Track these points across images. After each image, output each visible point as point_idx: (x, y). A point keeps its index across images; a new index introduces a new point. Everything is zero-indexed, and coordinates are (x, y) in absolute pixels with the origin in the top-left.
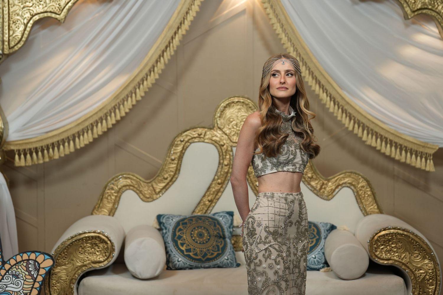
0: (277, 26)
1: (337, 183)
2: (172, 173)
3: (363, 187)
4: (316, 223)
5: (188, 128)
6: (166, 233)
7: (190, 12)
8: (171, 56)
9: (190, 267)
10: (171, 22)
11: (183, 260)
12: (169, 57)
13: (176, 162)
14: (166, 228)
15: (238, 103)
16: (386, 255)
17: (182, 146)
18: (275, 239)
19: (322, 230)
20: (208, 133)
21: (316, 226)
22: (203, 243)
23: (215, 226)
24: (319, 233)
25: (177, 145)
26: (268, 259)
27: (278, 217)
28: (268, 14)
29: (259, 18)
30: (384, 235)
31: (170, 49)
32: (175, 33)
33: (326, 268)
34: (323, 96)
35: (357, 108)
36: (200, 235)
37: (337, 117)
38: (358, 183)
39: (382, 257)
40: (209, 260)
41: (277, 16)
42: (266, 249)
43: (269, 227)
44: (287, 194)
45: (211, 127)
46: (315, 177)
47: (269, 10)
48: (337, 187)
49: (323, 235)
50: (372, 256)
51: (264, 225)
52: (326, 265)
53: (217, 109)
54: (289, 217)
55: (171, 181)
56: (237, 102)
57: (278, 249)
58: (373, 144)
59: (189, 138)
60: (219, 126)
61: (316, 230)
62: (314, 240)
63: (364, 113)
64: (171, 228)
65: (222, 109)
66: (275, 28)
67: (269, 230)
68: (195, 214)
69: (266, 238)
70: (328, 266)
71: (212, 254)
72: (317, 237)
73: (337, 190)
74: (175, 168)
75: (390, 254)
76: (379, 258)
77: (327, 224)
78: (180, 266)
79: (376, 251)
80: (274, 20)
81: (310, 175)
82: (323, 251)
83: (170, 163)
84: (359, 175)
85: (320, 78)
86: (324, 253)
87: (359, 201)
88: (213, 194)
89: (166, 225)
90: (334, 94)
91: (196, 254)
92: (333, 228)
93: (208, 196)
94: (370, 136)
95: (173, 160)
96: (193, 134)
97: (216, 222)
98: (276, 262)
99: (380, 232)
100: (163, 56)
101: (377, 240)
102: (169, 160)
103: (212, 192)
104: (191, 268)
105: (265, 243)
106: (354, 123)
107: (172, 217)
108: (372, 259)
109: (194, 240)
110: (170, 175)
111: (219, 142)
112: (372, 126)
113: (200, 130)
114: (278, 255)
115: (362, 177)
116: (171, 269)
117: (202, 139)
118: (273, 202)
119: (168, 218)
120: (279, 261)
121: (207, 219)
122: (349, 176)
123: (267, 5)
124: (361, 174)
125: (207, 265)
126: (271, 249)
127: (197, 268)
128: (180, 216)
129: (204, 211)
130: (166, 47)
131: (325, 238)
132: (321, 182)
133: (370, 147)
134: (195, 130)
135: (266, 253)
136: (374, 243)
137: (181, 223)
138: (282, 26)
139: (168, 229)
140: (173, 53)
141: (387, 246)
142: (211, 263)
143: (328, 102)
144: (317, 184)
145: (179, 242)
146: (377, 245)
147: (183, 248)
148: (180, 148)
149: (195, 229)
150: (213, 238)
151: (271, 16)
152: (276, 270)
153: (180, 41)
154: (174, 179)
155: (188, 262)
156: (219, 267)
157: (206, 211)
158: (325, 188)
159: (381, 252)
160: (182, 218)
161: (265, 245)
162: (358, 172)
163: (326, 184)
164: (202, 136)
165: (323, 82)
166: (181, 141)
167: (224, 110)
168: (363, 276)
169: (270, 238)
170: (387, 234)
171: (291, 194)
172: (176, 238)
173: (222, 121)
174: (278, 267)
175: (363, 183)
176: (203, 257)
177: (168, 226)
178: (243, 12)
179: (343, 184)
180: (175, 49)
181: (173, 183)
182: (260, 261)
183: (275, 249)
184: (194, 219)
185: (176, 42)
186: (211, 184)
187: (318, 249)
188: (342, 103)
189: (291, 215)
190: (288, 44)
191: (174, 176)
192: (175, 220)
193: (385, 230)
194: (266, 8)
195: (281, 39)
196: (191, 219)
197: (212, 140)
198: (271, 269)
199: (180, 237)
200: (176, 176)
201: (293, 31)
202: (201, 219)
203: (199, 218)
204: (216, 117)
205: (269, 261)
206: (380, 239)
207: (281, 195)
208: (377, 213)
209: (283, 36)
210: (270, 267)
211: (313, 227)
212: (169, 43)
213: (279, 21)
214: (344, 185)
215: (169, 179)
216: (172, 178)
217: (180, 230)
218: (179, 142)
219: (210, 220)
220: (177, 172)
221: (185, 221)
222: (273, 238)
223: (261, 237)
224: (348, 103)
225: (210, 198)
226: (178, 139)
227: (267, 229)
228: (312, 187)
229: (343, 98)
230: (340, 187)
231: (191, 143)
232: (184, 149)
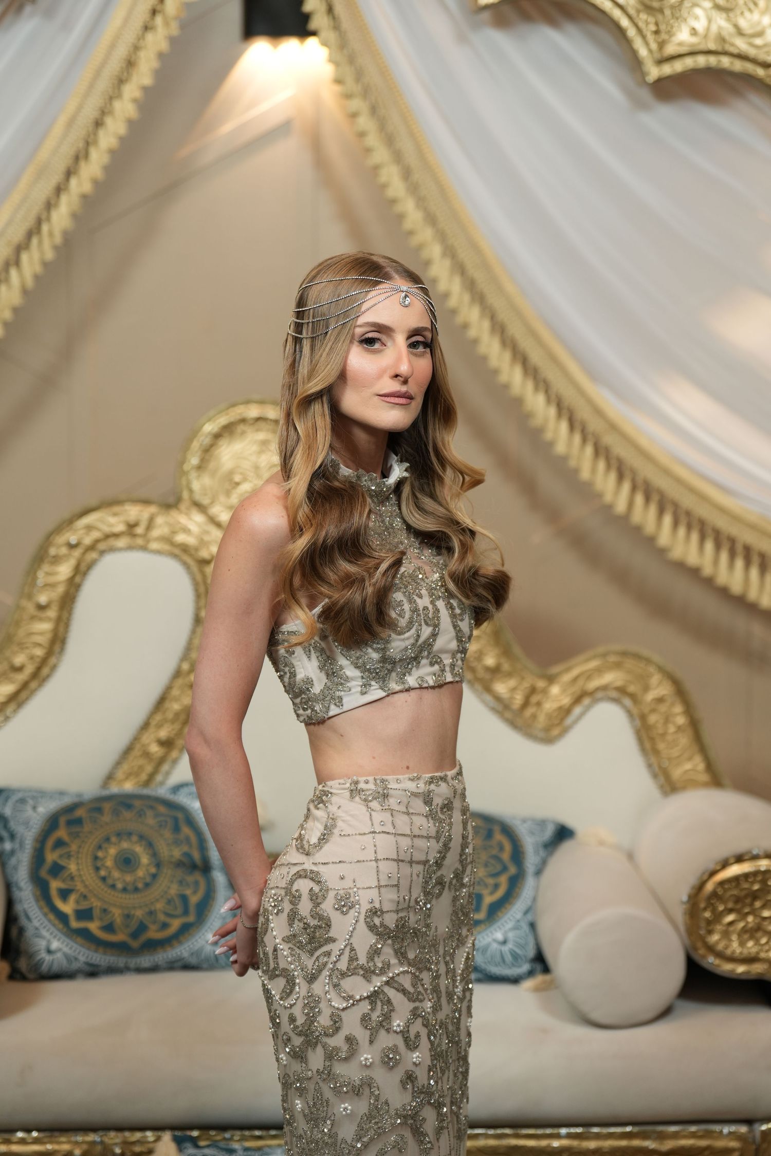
0: (391, 176)
1: (576, 689)
2: (39, 652)
3: (660, 700)
4: (508, 821)
5: (93, 502)
6: (13, 852)
7: (109, 121)
8: (45, 264)
9: (88, 969)
10: (44, 154)
11: (66, 949)
12: (38, 269)
13: (52, 613)
14: (12, 837)
15: (261, 424)
16: (742, 944)
17: (72, 562)
18: (401, 955)
19: (530, 844)
20: (160, 520)
21: (508, 831)
22: (136, 890)
23: (177, 829)
24: (518, 855)
25: (56, 560)
26: (382, 1032)
27: (406, 869)
28: (362, 135)
29: (334, 149)
30: (736, 879)
31: (40, 243)
32: (59, 190)
33: (540, 979)
34: (537, 403)
35: (644, 442)
36: (127, 862)
37: (576, 471)
38: (646, 689)
39: (729, 952)
40: (152, 945)
41: (390, 140)
42: (373, 997)
43: (382, 912)
44: (431, 781)
45: (171, 500)
46: (506, 667)
47: (365, 122)
48: (578, 700)
49: (531, 860)
50: (696, 949)
51: (365, 906)
52: (539, 967)
53: (190, 440)
54: (439, 864)
55: (35, 675)
56: (258, 419)
57: (411, 990)
58: (693, 558)
59: (96, 535)
60: (198, 497)
61: (508, 847)
62: (503, 880)
63: (664, 460)
64: (29, 836)
65: (207, 441)
66: (383, 179)
67: (382, 924)
68: (114, 789)
69: (374, 952)
70: (546, 970)
71: (165, 926)
72: (513, 870)
73: (577, 710)
74: (49, 636)
75: (757, 942)
76: (720, 955)
77: (542, 823)
78: (55, 968)
79: (710, 932)
80: (381, 155)
81: (490, 661)
82: (530, 917)
83: (33, 618)
84: (648, 661)
85: (526, 344)
86: (533, 926)
87: (648, 745)
88: (173, 721)
89: (12, 825)
90: (569, 395)
91: (109, 928)
92: (563, 834)
93: (159, 726)
94: (682, 531)
95: (41, 608)
96: (111, 521)
97: (180, 815)
98: (406, 1040)
99: (725, 864)
100: (17, 263)
101: (714, 894)
102: (30, 608)
103: (170, 715)
104: (93, 972)
105: (368, 974)
106: (634, 489)
107: (33, 798)
108: (696, 957)
109: (104, 879)
110: (32, 658)
111: (197, 549)
112: (687, 501)
113: (133, 512)
114: (415, 1013)
115: (661, 669)
116: (24, 978)
117: (140, 541)
118: (387, 816)
119: (22, 801)
120: (418, 1036)
121: (152, 807)
122: (618, 666)
123: (356, 104)
124: (656, 658)
125: (145, 961)
126: (391, 993)
127: (112, 971)
128: (62, 793)
129: (144, 777)
130: (29, 235)
131: (538, 873)
132: (526, 684)
133: (681, 566)
134: (116, 509)
135: (372, 1010)
136: (702, 905)
137: (62, 820)
138: (407, 174)
139: (18, 841)
140: (49, 255)
141: (747, 914)
142: (161, 957)
143: (551, 424)
144: (513, 690)
145: (55, 885)
146: (714, 911)
147: (67, 908)
148: (64, 570)
149: (107, 840)
150: (167, 872)
151: (373, 140)
152: (407, 1072)
153: (74, 216)
154: (45, 671)
155: (84, 955)
156: (187, 967)
157: (151, 777)
158: (539, 704)
159: (726, 934)
160: (67, 801)
161: (369, 981)
162: (645, 652)
163: (545, 691)
164: (140, 530)
165: (536, 357)
166: (72, 547)
167: (212, 446)
168: (665, 1013)
169: (388, 952)
170: (746, 876)
171: (441, 778)
172: (43, 873)
173: (207, 480)
174: (416, 1056)
175: (659, 688)
176: (135, 935)
177: (19, 829)
178: (283, 129)
179: (598, 689)
180: (58, 239)
181: (40, 685)
182: (350, 1040)
183: (404, 991)
184: (107, 806)
185: (61, 218)
186: (169, 688)
187: (515, 912)
188: (595, 425)
189: (444, 858)
190: (426, 234)
191: (44, 661)
192: (46, 808)
193: (739, 859)
194: (354, 115)
195: (401, 217)
196: (97, 805)
197: (172, 543)
198: (392, 1068)
199: (57, 870)
200: (53, 660)
201: (442, 190)
202: (129, 807)
203: (124, 802)
204: (186, 467)
205: (385, 1040)
206: (725, 891)
207: (411, 786)
208: (705, 785)
209: (409, 206)
210: (389, 1061)
211: (498, 836)
212: (39, 222)
213: (398, 157)
214: (600, 695)
215: (29, 669)
216: (39, 669)
217: (59, 844)
218: (64, 550)
219: (162, 809)
220: (57, 648)
221: (80, 813)
222: (396, 952)
223: (352, 950)
224: (613, 427)
225: (163, 734)
226: (61, 539)
227: (377, 921)
228: (498, 698)
229: (599, 412)
230: (586, 701)
231: (102, 553)
232: (81, 572)
